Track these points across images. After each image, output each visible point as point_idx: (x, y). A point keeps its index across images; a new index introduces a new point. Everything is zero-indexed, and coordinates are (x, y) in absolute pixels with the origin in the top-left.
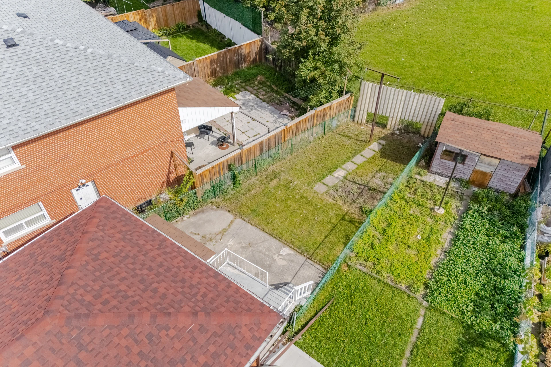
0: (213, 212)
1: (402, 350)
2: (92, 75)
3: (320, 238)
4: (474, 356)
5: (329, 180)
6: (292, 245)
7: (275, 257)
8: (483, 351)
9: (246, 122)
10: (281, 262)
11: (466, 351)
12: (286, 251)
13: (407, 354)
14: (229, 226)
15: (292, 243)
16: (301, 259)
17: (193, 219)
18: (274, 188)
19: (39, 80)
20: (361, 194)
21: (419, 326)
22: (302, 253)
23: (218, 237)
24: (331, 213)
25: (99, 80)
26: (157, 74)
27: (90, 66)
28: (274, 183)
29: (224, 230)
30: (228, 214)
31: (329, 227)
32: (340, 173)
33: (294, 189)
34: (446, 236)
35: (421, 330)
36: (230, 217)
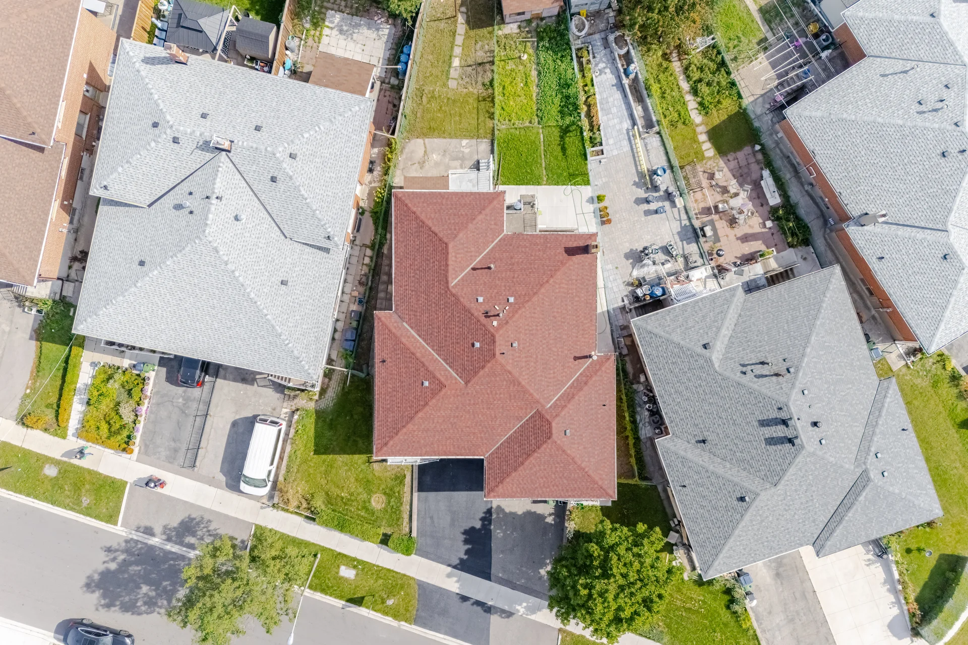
0: (409, 145)
1: (541, 156)
2: (339, 141)
3: (474, 122)
4: (567, 139)
5: (453, 73)
6: (465, 137)
7: (462, 149)
8: (571, 134)
9: (360, 51)
10: (467, 151)
11: (564, 140)
12: (464, 142)
13: (543, 156)
14: (425, 147)
15: (465, 136)
16: (474, 141)
17: (404, 156)
18: (428, 103)
19: (325, 164)
20: (477, 73)
21: (542, 140)
22: (472, 138)
23: (426, 158)
24: (471, 101)
25: (344, 141)
26: (359, 113)
27: (332, 137)
28: (425, 99)
29: (425, 152)
30: (418, 140)
31: (475, 111)
32: (456, 62)
33: (440, 96)
34: (534, 73)
35: (544, 140)
36: (420, 141)
